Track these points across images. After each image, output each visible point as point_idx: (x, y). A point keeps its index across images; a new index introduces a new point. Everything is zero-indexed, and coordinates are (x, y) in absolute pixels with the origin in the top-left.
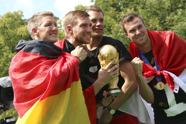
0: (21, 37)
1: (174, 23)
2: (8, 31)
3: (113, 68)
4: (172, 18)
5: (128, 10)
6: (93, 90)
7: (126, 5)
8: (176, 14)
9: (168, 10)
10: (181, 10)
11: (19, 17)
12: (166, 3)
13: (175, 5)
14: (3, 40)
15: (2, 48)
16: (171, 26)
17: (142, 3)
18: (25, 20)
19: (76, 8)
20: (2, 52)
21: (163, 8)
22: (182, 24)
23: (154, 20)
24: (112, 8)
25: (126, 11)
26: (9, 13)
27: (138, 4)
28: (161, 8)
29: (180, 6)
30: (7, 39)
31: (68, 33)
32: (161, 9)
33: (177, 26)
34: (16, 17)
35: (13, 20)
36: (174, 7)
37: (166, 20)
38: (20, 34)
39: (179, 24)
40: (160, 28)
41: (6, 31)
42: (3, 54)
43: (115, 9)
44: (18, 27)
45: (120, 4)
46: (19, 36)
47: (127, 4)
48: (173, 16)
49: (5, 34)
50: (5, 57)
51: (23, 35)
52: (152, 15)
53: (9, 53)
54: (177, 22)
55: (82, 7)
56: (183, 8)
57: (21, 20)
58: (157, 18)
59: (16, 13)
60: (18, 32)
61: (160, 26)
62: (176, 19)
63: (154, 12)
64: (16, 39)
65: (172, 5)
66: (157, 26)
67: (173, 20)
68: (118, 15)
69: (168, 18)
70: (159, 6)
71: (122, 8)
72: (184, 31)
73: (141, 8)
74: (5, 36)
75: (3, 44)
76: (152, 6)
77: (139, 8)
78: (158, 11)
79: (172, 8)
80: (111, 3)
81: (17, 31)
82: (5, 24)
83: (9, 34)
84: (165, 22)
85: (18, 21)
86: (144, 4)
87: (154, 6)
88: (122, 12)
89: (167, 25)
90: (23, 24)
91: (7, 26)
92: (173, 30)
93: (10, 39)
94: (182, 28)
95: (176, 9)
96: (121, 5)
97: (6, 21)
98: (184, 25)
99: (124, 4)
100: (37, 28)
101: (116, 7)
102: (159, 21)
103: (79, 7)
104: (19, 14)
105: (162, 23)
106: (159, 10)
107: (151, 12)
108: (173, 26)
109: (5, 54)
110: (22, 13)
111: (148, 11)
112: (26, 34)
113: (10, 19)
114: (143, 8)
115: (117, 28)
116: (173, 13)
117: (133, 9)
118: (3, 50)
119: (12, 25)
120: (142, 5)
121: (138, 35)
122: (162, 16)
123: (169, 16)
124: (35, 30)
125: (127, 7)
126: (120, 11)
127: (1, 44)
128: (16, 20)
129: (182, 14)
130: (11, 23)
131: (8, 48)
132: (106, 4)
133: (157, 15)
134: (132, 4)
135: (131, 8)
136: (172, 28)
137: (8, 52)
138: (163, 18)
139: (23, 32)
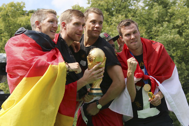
0: (20, 26)
1: (159, 33)
2: (9, 19)
3: (98, 71)
4: (158, 29)
5: (120, 16)
6: (76, 86)
7: (118, 11)
8: (162, 26)
9: (155, 21)
10: (167, 23)
11: (21, 7)
12: (154, 15)
13: (163, 18)
14: (3, 26)
15: (1, 33)
16: (156, 36)
17: (133, 12)
18: (26, 11)
19: (73, 7)
20: (2, 37)
21: (151, 19)
22: (166, 36)
23: (142, 29)
24: (105, 12)
25: (118, 16)
26: (12, 3)
27: (129, 12)
28: (150, 18)
29: (167, 19)
30: (7, 26)
31: (62, 28)
32: (150, 20)
33: (161, 37)
34: (18, 7)
35: (15, 9)
36: (161, 19)
37: (152, 30)
38: (20, 23)
39: (163, 36)
40: (146, 37)
41: (7, 18)
42: (2, 39)
43: (108, 13)
44: (19, 16)
45: (113, 9)
46: (18, 24)
47: (120, 10)
48: (159, 28)
49: (7, 21)
50: (3, 42)
51: (22, 24)
52: (140, 23)
53: (7, 39)
54: (162, 33)
55: (79, 7)
56: (168, 21)
57: (23, 11)
58: (144, 27)
59: (19, 4)
60: (18, 21)
61: (146, 34)
62: (161, 31)
63: (143, 21)
64: (15, 27)
65: (159, 17)
66: (144, 34)
67: (158, 31)
68: (110, 19)
69: (154, 28)
70: (148, 16)
71: (114, 13)
72: (167, 42)
73: (132, 16)
74: (6, 23)
75: (3, 30)
76: (141, 15)
77: (130, 15)
78: (146, 21)
79: (159, 20)
80: (106, 7)
81: (17, 19)
82: (7, 12)
83: (10, 21)
84: (151, 32)
85: (20, 11)
86: (135, 13)
87: (144, 16)
88: (114, 17)
89: (153, 34)
90: (23, 15)
91: (10, 14)
92: (157, 39)
93: (10, 26)
94: (165, 39)
95: (162, 22)
96: (114, 11)
97: (9, 9)
98: (167, 37)
99: (117, 10)
100: (40, 21)
101: (109, 12)
102: (145, 30)
103: (76, 6)
104: (22, 5)
105: (149, 32)
106: (148, 20)
107: (140, 21)
108: (158, 36)
109: (4, 39)
110: (24, 4)
111: (137, 20)
112: (25, 24)
113: (13, 8)
114: (133, 16)
115: (107, 31)
116: (160, 24)
117: (124, 16)
118: (2, 35)
119: (14, 14)
120: (132, 13)
121: (132, 39)
122: (150, 26)
123: (155, 27)
124: (38, 23)
125: (119, 13)
126: (113, 15)
127: (1, 30)
128: (18, 10)
129: (167, 27)
130: (13, 12)
131: (7, 34)
132: (101, 8)
133: (145, 24)
134: (124, 11)
135: (123, 15)
136: (156, 38)
137: (6, 37)
138: (150, 28)
139: (22, 21)
